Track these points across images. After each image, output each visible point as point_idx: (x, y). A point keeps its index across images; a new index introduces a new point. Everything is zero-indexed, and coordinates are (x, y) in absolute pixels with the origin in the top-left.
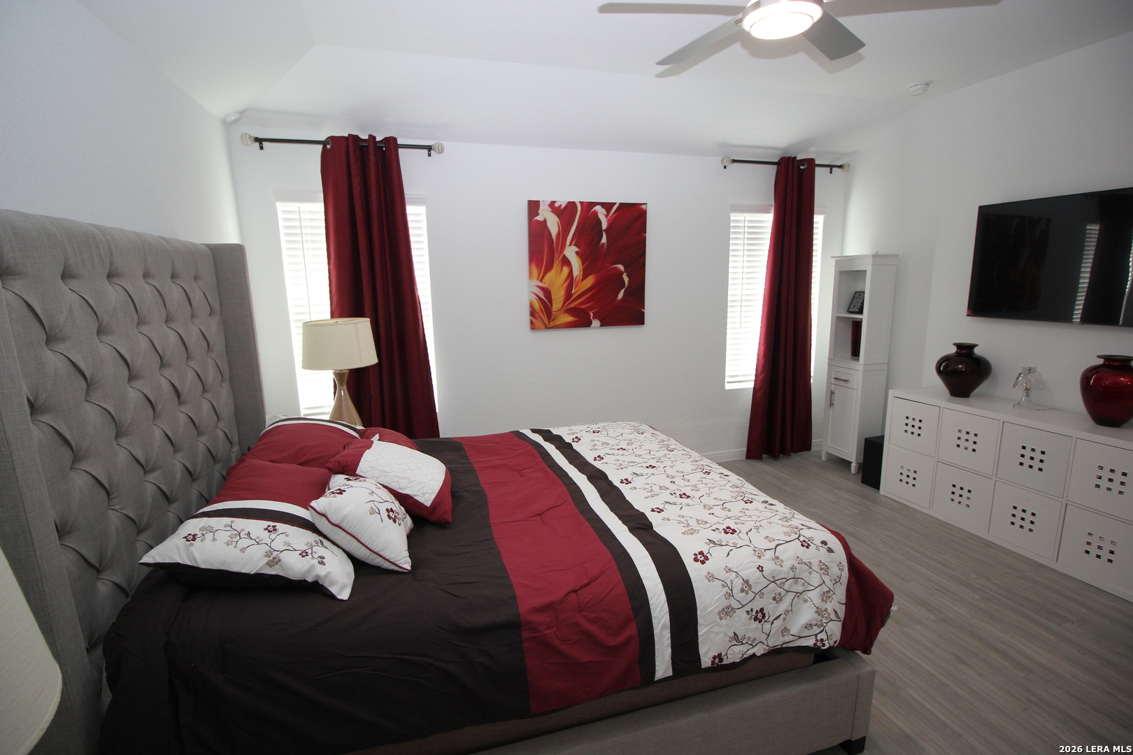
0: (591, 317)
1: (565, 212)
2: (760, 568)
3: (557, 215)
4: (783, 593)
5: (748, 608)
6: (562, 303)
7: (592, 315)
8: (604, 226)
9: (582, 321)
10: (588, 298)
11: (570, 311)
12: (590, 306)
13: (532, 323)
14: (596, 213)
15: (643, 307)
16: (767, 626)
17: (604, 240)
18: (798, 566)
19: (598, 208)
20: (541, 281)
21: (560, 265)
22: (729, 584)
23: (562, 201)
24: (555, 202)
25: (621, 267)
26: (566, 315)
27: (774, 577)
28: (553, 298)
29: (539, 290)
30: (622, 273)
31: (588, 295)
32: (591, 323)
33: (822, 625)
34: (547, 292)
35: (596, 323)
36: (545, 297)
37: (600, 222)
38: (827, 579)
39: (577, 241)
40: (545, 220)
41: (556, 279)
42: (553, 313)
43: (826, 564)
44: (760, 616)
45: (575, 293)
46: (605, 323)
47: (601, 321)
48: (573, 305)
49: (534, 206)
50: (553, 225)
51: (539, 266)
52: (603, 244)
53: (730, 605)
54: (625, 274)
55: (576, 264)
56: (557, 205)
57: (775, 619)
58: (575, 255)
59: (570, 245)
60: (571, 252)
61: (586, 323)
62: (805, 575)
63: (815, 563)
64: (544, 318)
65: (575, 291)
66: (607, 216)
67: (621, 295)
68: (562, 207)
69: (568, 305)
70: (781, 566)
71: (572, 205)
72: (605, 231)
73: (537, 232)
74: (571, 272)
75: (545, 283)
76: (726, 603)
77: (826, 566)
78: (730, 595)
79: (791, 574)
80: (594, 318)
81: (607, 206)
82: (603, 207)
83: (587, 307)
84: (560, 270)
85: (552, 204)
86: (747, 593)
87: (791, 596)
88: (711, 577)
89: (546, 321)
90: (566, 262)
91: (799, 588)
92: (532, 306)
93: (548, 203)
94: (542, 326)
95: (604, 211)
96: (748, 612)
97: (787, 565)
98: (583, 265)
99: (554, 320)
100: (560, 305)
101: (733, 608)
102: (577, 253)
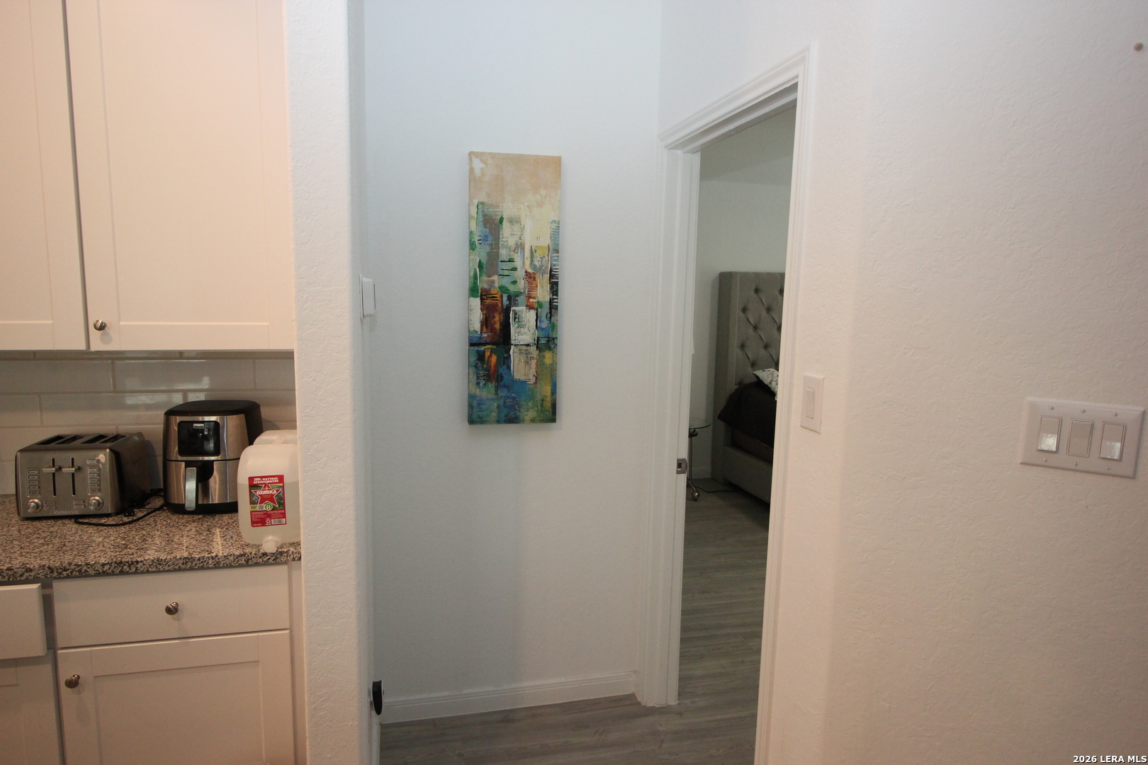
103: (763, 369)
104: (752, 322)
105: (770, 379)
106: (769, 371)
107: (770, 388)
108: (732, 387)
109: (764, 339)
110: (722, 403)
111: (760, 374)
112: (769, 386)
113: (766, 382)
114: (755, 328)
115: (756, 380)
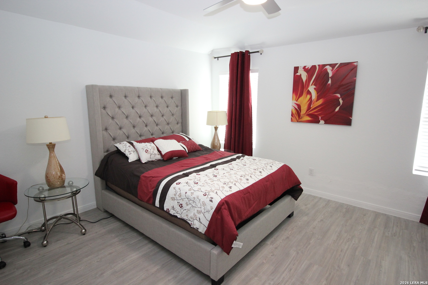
0: (320, 119)
1: (310, 71)
2: (186, 193)
3: (306, 72)
4: (189, 204)
5: (178, 201)
6: (305, 111)
7: (320, 118)
8: (330, 75)
9: (315, 120)
10: (319, 110)
11: (309, 115)
12: (320, 113)
13: (291, 119)
14: (326, 69)
15: (351, 116)
16: (182, 210)
17: (330, 82)
18: (196, 198)
19: (328, 67)
20: (297, 101)
21: (306, 94)
22: (177, 192)
23: (309, 65)
24: (306, 66)
25: (339, 95)
26: (307, 117)
27: (188, 197)
28: (301, 109)
29: (295, 105)
30: (339, 98)
31: (319, 108)
32: (319, 122)
33: (193, 219)
34: (299, 106)
35: (322, 122)
36: (298, 108)
37: (328, 74)
38: (203, 207)
39: (315, 83)
40: (301, 75)
41: (304, 101)
42: (301, 115)
43: (206, 203)
44: (181, 206)
45: (312, 107)
46: (326, 122)
47: (325, 121)
48: (311, 113)
49: (296, 69)
50: (304, 76)
51: (296, 95)
52: (329, 84)
53: (174, 198)
54: (341, 99)
55: (314, 94)
56: (307, 67)
57: (185, 210)
58: (314, 89)
59: (312, 85)
60: (312, 88)
61: (318, 122)
62: (197, 202)
63: (202, 200)
64: (297, 117)
65: (313, 106)
66: (332, 70)
67: (337, 109)
68: (309, 68)
69: (308, 112)
70: (192, 195)
71: (314, 67)
72: (331, 78)
73: (297, 80)
74: (311, 97)
75: (298, 102)
76: (174, 196)
77: (205, 204)
78: (175, 195)
79: (193, 199)
80: (321, 119)
81: (333, 66)
82: (330, 66)
83: (318, 114)
84: (306, 97)
85: (304, 68)
86: (179, 197)
87: (191, 206)
88: (174, 188)
89: (298, 118)
90: (309, 93)
91: (194, 205)
92: (292, 112)
93: (303, 67)
94: (296, 121)
95: (331, 68)
96: (178, 202)
97: (193, 196)
98: (317, 94)
99: (301, 118)
100: (305, 112)
101: (175, 199)
102: (315, 89)
103: (120, 142)
104: (111, 116)
105: (125, 148)
106: (123, 143)
107: (125, 154)
108: (102, 155)
109: (118, 124)
110: (97, 166)
111: (118, 145)
112: (125, 153)
113: (123, 150)
114: (113, 118)
115: (116, 149)
